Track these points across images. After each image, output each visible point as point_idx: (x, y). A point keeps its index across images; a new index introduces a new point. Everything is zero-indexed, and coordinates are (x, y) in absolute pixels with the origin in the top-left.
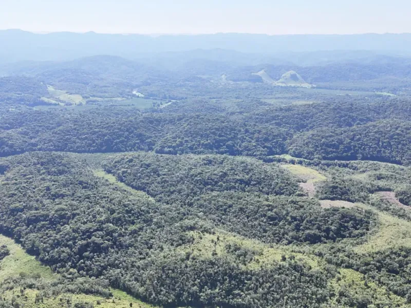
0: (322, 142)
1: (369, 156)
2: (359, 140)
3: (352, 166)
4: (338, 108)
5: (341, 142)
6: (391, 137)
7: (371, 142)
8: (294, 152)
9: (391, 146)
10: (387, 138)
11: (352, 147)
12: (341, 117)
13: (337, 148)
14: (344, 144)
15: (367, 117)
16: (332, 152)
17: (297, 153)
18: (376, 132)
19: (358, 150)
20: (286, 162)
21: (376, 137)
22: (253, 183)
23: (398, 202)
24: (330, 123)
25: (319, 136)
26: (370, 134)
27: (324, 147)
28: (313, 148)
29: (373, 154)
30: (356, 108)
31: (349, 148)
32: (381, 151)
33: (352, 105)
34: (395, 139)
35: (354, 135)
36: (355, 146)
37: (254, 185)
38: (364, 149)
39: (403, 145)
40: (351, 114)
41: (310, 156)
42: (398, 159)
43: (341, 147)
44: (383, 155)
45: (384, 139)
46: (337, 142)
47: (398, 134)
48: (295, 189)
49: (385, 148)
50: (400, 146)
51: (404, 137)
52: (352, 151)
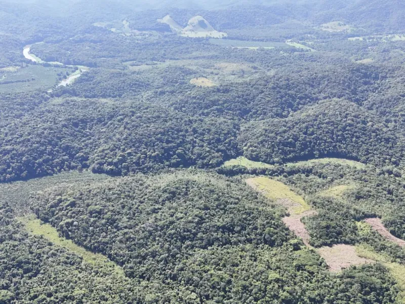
0: (277, 140)
1: (326, 152)
2: (312, 133)
3: (317, 172)
4: (277, 86)
5: (296, 138)
6: (344, 129)
7: (325, 136)
8: (251, 155)
9: (345, 139)
10: (341, 130)
11: (308, 143)
12: (282, 97)
13: (294, 146)
14: (300, 141)
15: (305, 95)
16: (290, 152)
17: (254, 156)
18: (327, 123)
19: (314, 146)
20: (248, 173)
21: (329, 129)
22: (237, 229)
23: (390, 234)
24: (273, 107)
25: (272, 132)
26: (322, 126)
27: (281, 147)
28: (270, 148)
29: (329, 149)
30: (293, 84)
31: (305, 146)
32: (336, 145)
33: (288, 80)
34: (348, 130)
35: (307, 128)
36: (310, 142)
37: (239, 232)
38: (320, 144)
39: (358, 137)
40: (290, 92)
41: (269, 159)
42: (354, 154)
43: (298, 144)
44: (340, 150)
45: (338, 131)
46: (292, 138)
47: (350, 125)
48: (286, 235)
49: (340, 141)
50: (354, 139)
51: (356, 128)
52: (309, 149)
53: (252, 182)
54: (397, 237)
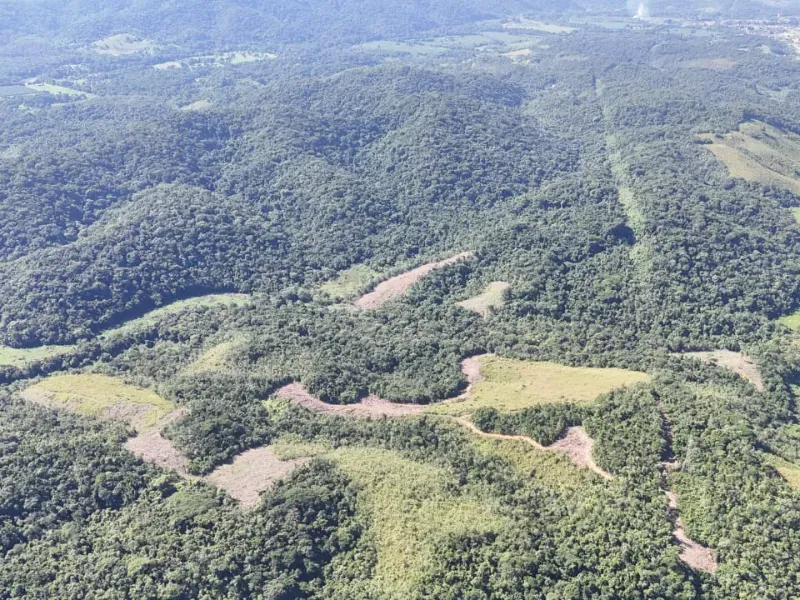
0: (68, 291)
1: (173, 291)
2: (138, 261)
3: (168, 334)
4: (34, 180)
5: (107, 279)
6: (195, 239)
7: (164, 260)
8: (19, 337)
9: (201, 257)
10: (189, 243)
11: (135, 282)
12: (52, 200)
13: (108, 295)
14: (116, 282)
16: (103, 308)
17: (25, 338)
18: (161, 235)
19: (147, 285)
20: (22, 376)
21: (167, 245)
22: (28, 503)
24: (39, 224)
25: (52, 277)
26: (153, 242)
27: (81, 303)
28: (57, 311)
29: (179, 284)
30: (68, 170)
31: (129, 289)
32: (189, 273)
33: (54, 162)
34: (203, 240)
35: (123, 252)
36: (138, 279)
37: (37, 508)
38: (157, 278)
39: (223, 249)
40: (66, 187)
41: (61, 335)
42: (226, 282)
43: (114, 289)
44: (198, 281)
45: (185, 245)
46: (99, 280)
47: (205, 230)
48: (141, 473)
49: (194, 263)
50: (218, 254)
51: (215, 232)
52: (140, 292)
53: (36, 393)
54: (331, 403)
